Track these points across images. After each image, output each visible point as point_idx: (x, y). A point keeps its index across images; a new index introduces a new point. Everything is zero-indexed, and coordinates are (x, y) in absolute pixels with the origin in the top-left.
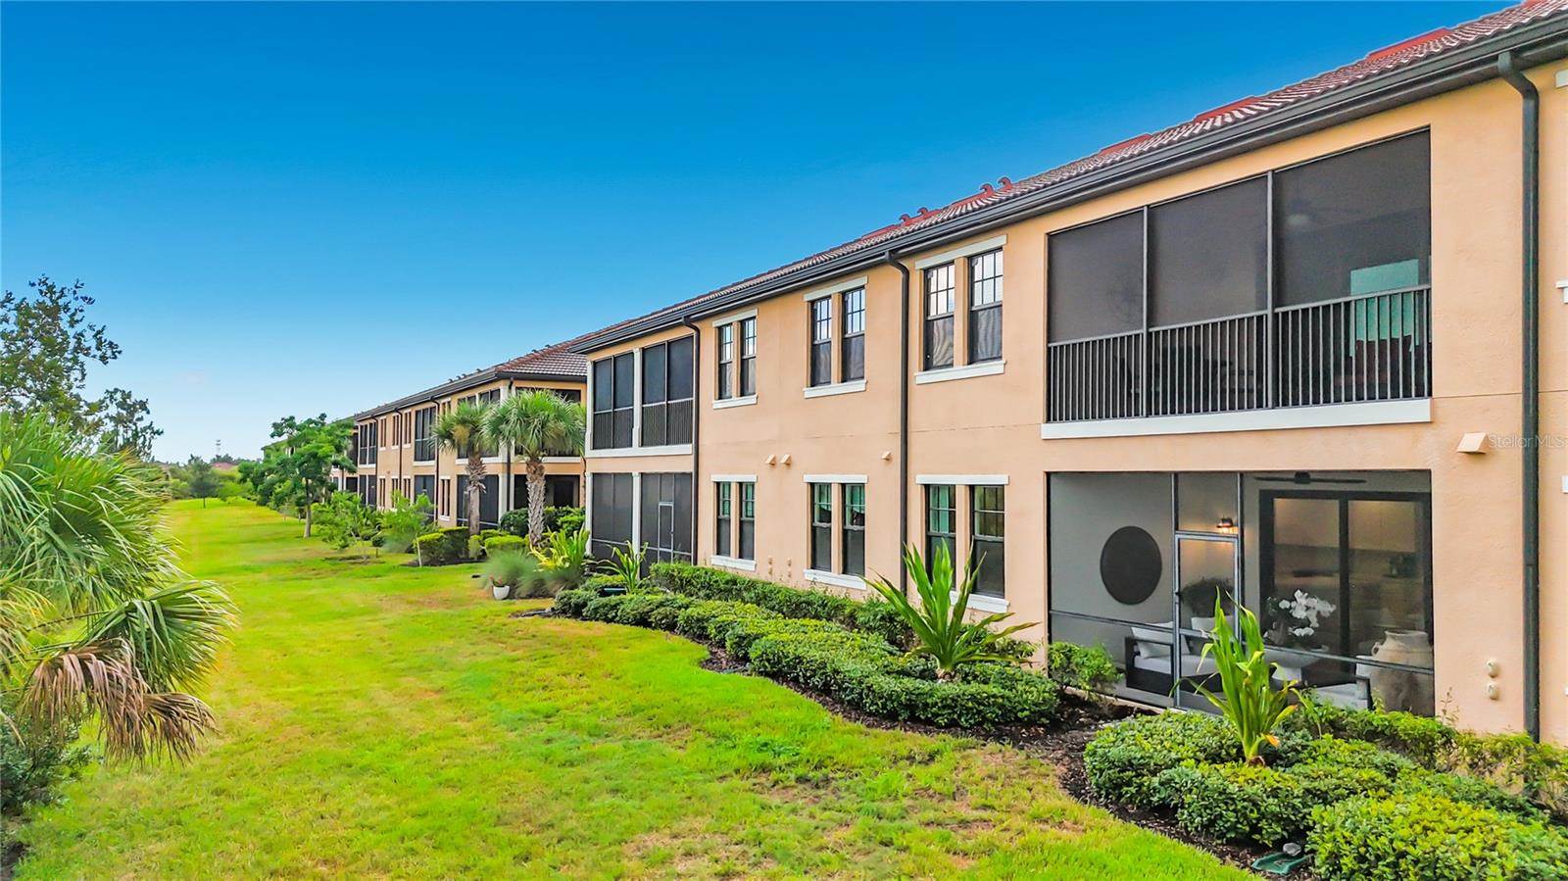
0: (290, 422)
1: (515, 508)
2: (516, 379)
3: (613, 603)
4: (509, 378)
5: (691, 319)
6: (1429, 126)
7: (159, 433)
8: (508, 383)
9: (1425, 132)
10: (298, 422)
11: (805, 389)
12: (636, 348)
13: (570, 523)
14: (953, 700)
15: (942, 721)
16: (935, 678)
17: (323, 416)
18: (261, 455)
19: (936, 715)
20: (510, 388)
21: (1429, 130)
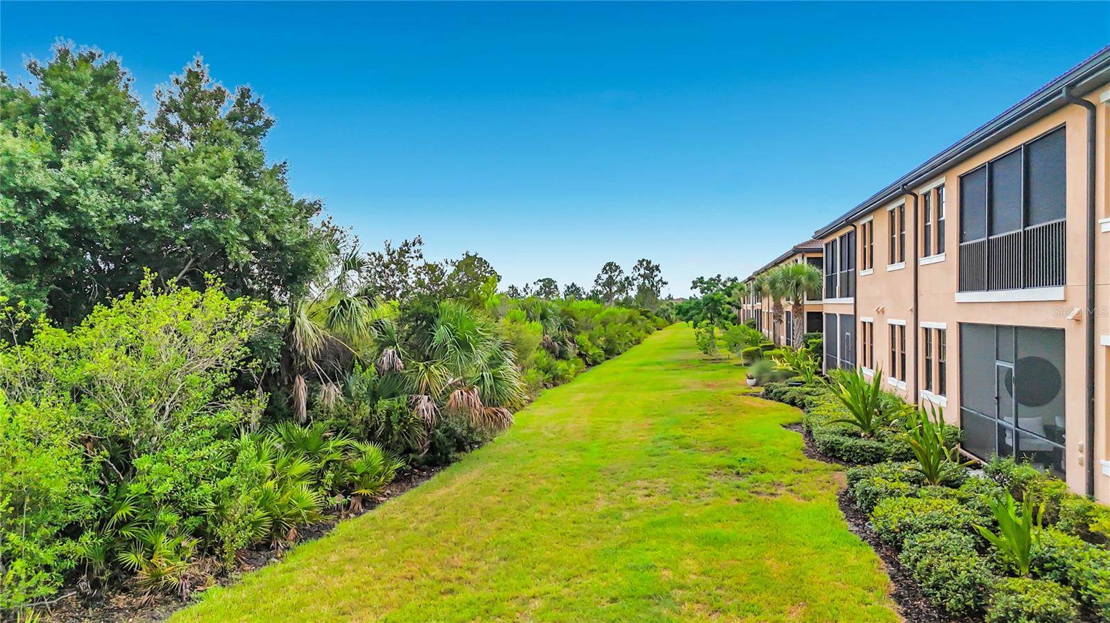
0: (701, 280)
1: (808, 332)
2: (807, 252)
3: (783, 391)
4: (801, 252)
5: (850, 221)
6: (1065, 123)
7: (666, 283)
8: (801, 255)
9: (1063, 128)
10: (706, 280)
11: (888, 266)
12: (837, 236)
13: (814, 343)
14: (851, 448)
15: (845, 458)
16: (859, 437)
17: (719, 276)
18: (688, 298)
19: (843, 455)
20: (803, 258)
21: (1065, 127)
